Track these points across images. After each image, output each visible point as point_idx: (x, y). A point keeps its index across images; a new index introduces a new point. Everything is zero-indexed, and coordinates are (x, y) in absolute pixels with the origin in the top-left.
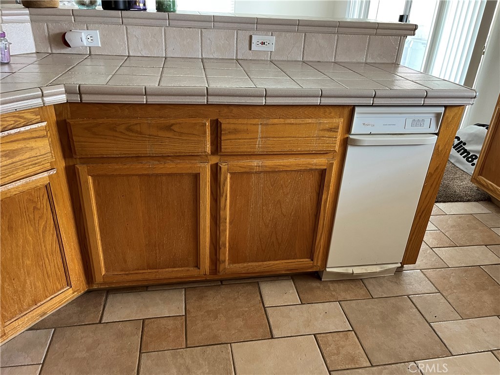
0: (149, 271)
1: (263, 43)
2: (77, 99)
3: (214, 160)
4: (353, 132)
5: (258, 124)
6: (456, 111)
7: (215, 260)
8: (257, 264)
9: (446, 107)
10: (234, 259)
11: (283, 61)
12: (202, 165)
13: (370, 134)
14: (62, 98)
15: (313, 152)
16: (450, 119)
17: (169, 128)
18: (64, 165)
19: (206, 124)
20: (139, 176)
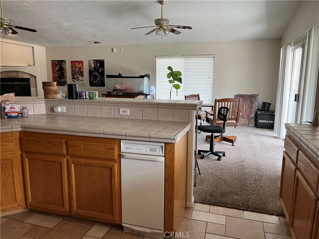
0: (46, 204)
1: (124, 112)
2: (24, 130)
3: (68, 157)
4: (122, 151)
5: (81, 144)
6: (171, 146)
7: (71, 206)
8: (88, 212)
9: (165, 143)
10: (79, 207)
11: (133, 119)
12: (62, 159)
13: (130, 153)
14: (20, 129)
15: (106, 159)
16: (169, 150)
17: (50, 142)
18: (21, 153)
19: (62, 142)
20: (42, 160)
